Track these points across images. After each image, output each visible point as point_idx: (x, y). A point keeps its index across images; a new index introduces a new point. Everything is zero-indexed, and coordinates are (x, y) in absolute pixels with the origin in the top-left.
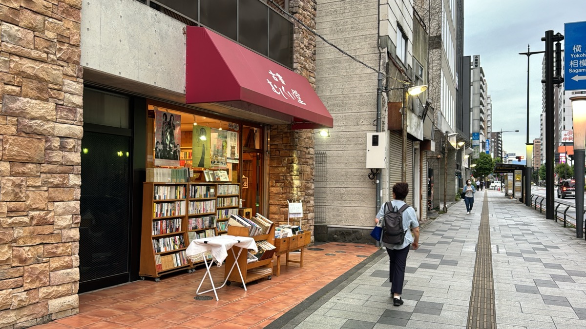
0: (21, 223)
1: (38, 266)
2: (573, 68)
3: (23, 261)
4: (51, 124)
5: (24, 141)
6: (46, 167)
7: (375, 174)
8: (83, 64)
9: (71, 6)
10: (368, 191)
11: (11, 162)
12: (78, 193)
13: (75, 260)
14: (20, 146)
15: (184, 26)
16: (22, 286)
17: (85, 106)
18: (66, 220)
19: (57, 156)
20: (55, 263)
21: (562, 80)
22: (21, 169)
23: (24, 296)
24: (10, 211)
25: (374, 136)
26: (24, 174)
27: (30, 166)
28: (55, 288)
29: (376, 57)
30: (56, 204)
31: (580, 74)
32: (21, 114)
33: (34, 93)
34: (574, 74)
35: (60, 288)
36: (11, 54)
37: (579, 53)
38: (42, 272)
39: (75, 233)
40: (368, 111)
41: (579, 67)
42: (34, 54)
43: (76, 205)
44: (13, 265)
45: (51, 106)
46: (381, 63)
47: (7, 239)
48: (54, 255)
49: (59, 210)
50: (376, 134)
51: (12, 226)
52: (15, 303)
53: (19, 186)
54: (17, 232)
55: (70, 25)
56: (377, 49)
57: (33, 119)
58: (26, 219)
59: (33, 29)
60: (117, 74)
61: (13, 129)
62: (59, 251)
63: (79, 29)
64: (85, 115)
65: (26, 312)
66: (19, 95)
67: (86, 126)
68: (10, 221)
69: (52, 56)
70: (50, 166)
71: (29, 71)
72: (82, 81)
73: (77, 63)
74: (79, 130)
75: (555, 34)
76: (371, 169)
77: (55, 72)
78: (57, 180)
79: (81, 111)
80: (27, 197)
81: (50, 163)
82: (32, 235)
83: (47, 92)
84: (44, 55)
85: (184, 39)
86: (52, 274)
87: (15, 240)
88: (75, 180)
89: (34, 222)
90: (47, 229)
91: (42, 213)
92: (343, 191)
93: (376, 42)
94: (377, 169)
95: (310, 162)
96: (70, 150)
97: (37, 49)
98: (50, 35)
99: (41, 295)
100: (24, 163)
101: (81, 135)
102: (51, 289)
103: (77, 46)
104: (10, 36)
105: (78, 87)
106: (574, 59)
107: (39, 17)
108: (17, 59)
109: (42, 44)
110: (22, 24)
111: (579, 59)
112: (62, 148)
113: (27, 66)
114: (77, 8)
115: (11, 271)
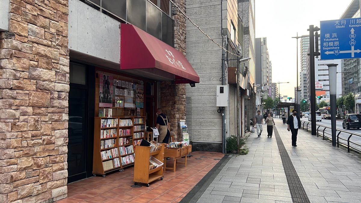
0: (38, 143)
1: (46, 169)
2: (325, 47)
3: (39, 166)
4: (53, 84)
5: (39, 94)
6: (51, 110)
7: (221, 110)
8: (69, 48)
9: (63, 13)
10: (217, 120)
11: (33, 106)
12: (66, 125)
13: (65, 165)
14: (38, 97)
15: (119, 23)
16: (38, 182)
17: (71, 73)
18: (60, 142)
19: (56, 103)
20: (56, 167)
21: (319, 54)
22: (38, 111)
23: (40, 187)
24: (33, 136)
25: (221, 87)
26: (39, 114)
27: (43, 109)
28: (55, 182)
29: (221, 40)
30: (56, 131)
31: (329, 50)
32: (37, 78)
33: (45, 65)
34: (326, 51)
35: (58, 182)
36: (33, 42)
37: (328, 38)
38: (49, 173)
39: (66, 149)
40: (216, 73)
41: (329, 47)
42: (45, 42)
43: (66, 132)
44: (34, 169)
45: (53, 73)
46: (224, 44)
47: (31, 153)
48: (55, 162)
49: (58, 135)
50: (222, 86)
51: (34, 145)
52: (35, 192)
53: (37, 121)
54: (37, 149)
55: (63, 24)
56: (221, 36)
57: (44, 81)
58: (41, 141)
59: (44, 27)
60: (86, 53)
61: (34, 87)
62: (57, 160)
63: (67, 26)
64: (70, 78)
65: (40, 197)
66: (37, 66)
67: (71, 85)
68: (33, 142)
69: (54, 43)
70: (53, 109)
71: (43, 52)
72: (69, 57)
73: (66, 47)
74: (67, 87)
75: (315, 27)
76: (219, 107)
77: (54, 53)
78: (56, 117)
79: (68, 75)
80: (41, 127)
81: (53, 107)
82: (44, 150)
83: (52, 65)
84: (50, 43)
85: (119, 31)
86: (54, 174)
87: (35, 154)
88: (66, 117)
89: (45, 143)
90: (51, 147)
91: (49, 137)
92: (201, 120)
93: (220, 32)
94: (223, 107)
95: (184, 103)
96: (63, 99)
97: (46, 39)
98: (53, 31)
99: (48, 187)
100: (40, 107)
101: (68, 90)
102: (53, 183)
103: (66, 37)
104: (32, 31)
105: (66, 61)
106: (325, 42)
107: (47, 20)
108: (36, 45)
109: (48, 36)
110: (38, 24)
111: (328, 42)
112: (59, 98)
113: (42, 49)
114: (66, 14)
115: (33, 172)
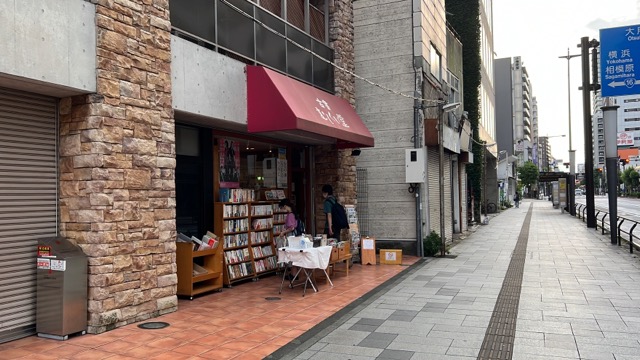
0: (138, 237)
1: (149, 271)
3: (139, 267)
4: (154, 158)
5: (138, 172)
6: (152, 193)
7: (415, 188)
8: (174, 107)
9: (164, 61)
10: (409, 205)
11: (129, 189)
12: (173, 213)
13: (174, 267)
14: (134, 176)
15: (245, 65)
16: (140, 287)
17: (178, 141)
18: (166, 236)
19: (159, 184)
20: (161, 269)
22: (136, 195)
23: (141, 294)
24: (130, 228)
25: (412, 152)
26: (138, 199)
27: (142, 192)
28: (161, 289)
30: (160, 222)
31: (617, 80)
32: (134, 152)
33: (143, 134)
34: (611, 81)
35: (165, 290)
36: (127, 104)
37: (615, 59)
38: (153, 277)
39: (173, 245)
40: (406, 129)
41: (615, 74)
42: (142, 103)
43: (173, 222)
44: (134, 270)
45: (154, 143)
46: (417, 82)
47: (130, 250)
48: (160, 263)
49: (162, 227)
50: (414, 150)
51: (132, 240)
52: (136, 301)
53: (135, 208)
54: (136, 245)
55: (164, 76)
56: (412, 69)
57: (142, 155)
58: (141, 234)
59: (139, 83)
60: (197, 113)
61: (130, 164)
62: (163, 260)
63: (170, 79)
64: (176, 149)
65: (143, 307)
66: (133, 136)
67: (179, 158)
68: (131, 236)
69: (153, 103)
70: (155, 192)
71: (139, 117)
72: (173, 121)
73: (170, 107)
74: (173, 161)
75: (590, 40)
76: (411, 184)
77: (154, 116)
78: (159, 203)
79: (174, 145)
80: (141, 216)
81: (155, 189)
82: (146, 247)
83: (151, 133)
84: (148, 103)
85: (244, 77)
86: (159, 278)
87: (134, 251)
88: (172, 202)
89: (146, 237)
90: (155, 242)
91: (151, 229)
92: (384, 205)
93: (410, 63)
94: (416, 184)
95: (353, 178)
96: (168, 179)
97: (142, 99)
98: (151, 86)
99: (152, 295)
100: (138, 190)
101: (175, 165)
102: (158, 291)
103: (169, 93)
104: (125, 90)
105: (170, 126)
106: (610, 65)
107: (144, 73)
108: (130, 108)
109: (146, 94)
110: (132, 80)
111: (615, 65)
112: (162, 176)
113: (138, 113)
114: (168, 62)
115: (133, 275)
